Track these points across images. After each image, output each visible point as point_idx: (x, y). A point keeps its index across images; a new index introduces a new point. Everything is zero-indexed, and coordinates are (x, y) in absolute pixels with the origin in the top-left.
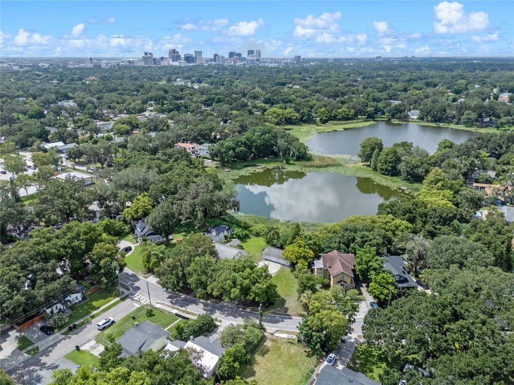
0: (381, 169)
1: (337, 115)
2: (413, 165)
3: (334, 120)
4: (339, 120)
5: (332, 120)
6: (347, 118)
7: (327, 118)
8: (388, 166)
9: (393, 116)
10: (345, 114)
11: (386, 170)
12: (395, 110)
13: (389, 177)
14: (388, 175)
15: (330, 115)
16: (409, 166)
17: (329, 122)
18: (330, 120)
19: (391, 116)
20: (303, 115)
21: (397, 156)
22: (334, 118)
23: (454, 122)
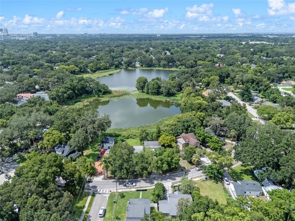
0: (151, 93)
1: (101, 67)
2: (169, 88)
3: (99, 70)
4: (102, 70)
5: (98, 70)
6: (106, 69)
7: (95, 69)
8: (155, 91)
9: (128, 65)
10: (105, 66)
11: (155, 93)
12: (129, 62)
13: (156, 96)
14: (156, 95)
15: (97, 67)
16: (167, 89)
17: (97, 71)
18: (97, 70)
19: (127, 66)
20: (81, 68)
21: (159, 85)
22: (99, 69)
23: (158, 67)
